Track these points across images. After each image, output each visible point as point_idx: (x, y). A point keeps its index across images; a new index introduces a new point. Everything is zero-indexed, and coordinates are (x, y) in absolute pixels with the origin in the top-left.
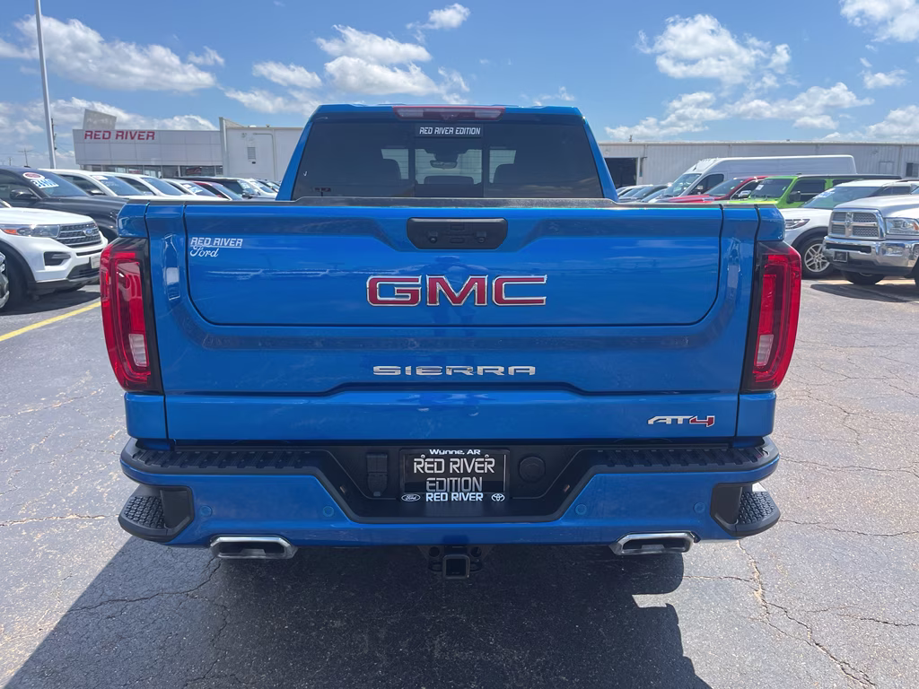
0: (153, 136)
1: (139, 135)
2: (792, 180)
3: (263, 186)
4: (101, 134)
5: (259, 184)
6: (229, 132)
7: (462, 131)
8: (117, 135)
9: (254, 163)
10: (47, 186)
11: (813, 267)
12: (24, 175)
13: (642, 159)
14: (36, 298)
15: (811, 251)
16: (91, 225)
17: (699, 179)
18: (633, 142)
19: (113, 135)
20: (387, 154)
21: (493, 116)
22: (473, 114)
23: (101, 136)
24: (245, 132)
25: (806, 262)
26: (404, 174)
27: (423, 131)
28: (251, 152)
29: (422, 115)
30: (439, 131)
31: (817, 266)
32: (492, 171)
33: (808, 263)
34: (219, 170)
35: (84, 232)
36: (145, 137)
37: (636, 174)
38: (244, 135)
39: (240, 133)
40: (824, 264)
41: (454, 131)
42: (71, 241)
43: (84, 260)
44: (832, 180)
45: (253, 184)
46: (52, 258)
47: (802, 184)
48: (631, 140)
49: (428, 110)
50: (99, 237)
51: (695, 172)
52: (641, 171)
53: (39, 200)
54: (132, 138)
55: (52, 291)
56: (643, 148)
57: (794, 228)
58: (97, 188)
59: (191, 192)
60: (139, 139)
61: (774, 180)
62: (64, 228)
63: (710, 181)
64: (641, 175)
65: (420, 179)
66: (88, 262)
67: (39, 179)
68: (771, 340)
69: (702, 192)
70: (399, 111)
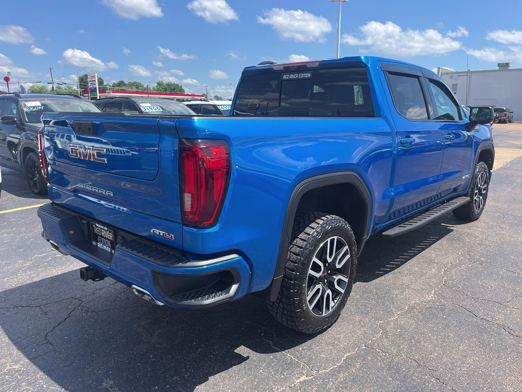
6: (443, 76)
7: (302, 76)
21: (316, 66)
22: (306, 66)
27: (285, 77)
29: (283, 68)
30: (291, 76)
38: (451, 77)
41: (298, 76)
49: (285, 66)
70: (273, 67)
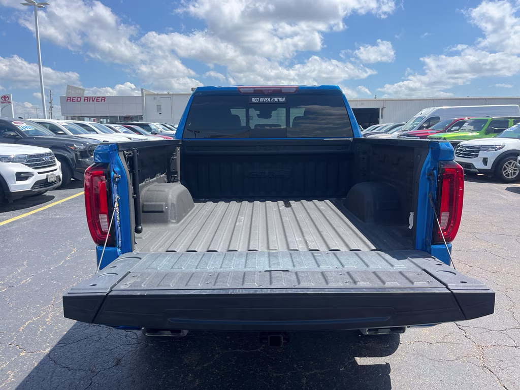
0: (104, 100)
1: (97, 99)
2: (487, 120)
3: (163, 127)
4: (76, 99)
5: (162, 126)
6: (147, 97)
7: (275, 100)
8: (85, 99)
9: (160, 114)
10: (27, 129)
11: (508, 175)
12: (13, 123)
13: (382, 109)
14: (11, 202)
15: (507, 165)
16: (49, 154)
17: (425, 120)
18: (377, 99)
19: (83, 99)
20: (234, 112)
21: (291, 91)
22: (281, 90)
23: (76, 100)
24: (155, 96)
25: (503, 172)
26: (243, 123)
27: (254, 100)
28: (159, 108)
29: (253, 91)
30: (262, 100)
31: (510, 175)
32: (291, 121)
33: (505, 173)
34: (141, 118)
35: (44, 158)
36: (100, 100)
37: (379, 117)
38: (155, 98)
39: (153, 97)
40: (514, 173)
41: (271, 100)
42: (34, 165)
43: (43, 176)
44: (513, 120)
45: (158, 126)
46: (20, 177)
47: (495, 122)
48: (375, 98)
49: (256, 89)
50: (54, 161)
51: (421, 116)
52: (382, 116)
53: (21, 138)
54: (93, 101)
55: (21, 197)
56: (382, 102)
57: (495, 150)
58: (62, 130)
59: (120, 131)
60: (97, 101)
61: (475, 120)
62: (31, 156)
63: (431, 121)
64: (382, 118)
65: (252, 126)
66: (46, 178)
67: (22, 125)
68: (448, 215)
69: (427, 128)
70: (240, 90)
